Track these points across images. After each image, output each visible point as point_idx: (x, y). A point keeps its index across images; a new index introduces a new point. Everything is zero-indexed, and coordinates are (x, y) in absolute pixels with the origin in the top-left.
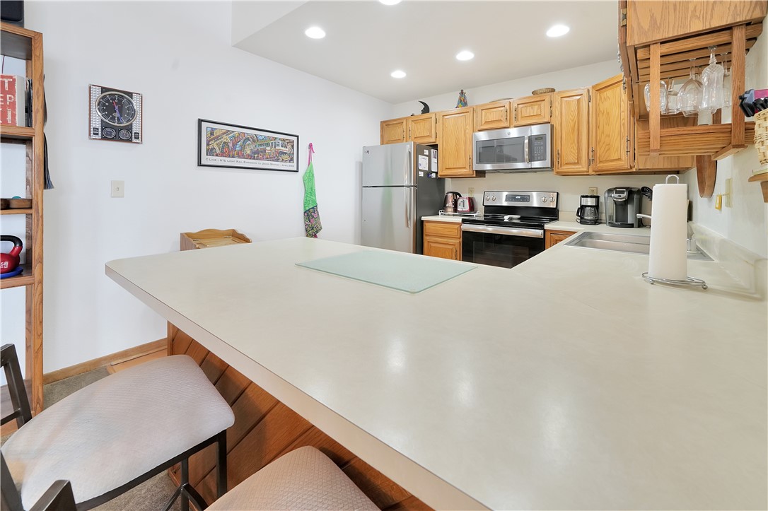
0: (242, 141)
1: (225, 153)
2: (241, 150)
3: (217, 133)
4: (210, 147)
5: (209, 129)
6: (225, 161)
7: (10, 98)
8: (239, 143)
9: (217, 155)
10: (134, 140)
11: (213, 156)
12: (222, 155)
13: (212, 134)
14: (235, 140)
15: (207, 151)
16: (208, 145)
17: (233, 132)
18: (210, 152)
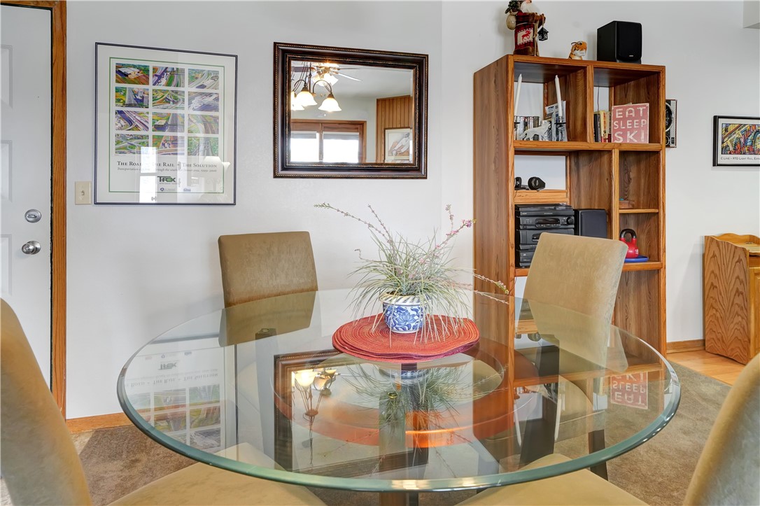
0: (753, 134)
1: (738, 149)
2: (752, 145)
3: (731, 128)
4: (725, 144)
5: (724, 126)
6: (737, 158)
7: (644, 122)
8: (750, 138)
9: (730, 153)
10: (671, 145)
11: (727, 154)
12: (735, 153)
13: (726, 130)
14: (747, 133)
15: (722, 149)
16: (723, 143)
17: (745, 125)
18: (725, 150)
